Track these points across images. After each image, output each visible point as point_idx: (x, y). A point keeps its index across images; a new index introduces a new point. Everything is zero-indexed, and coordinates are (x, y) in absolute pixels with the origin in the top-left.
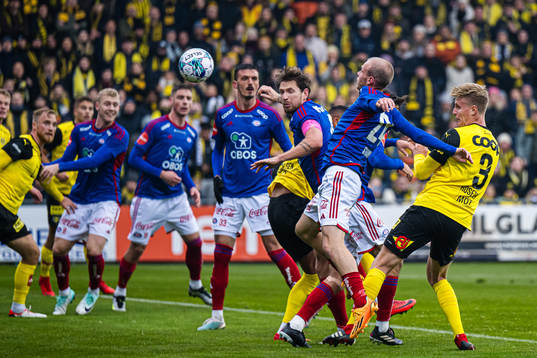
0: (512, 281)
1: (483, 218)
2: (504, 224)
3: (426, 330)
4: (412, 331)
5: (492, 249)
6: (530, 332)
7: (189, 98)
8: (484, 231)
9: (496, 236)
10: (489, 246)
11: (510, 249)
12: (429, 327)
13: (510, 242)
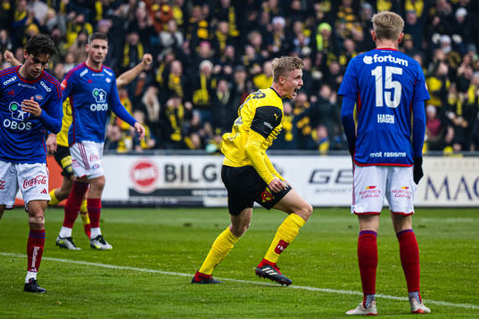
0: (216, 225)
1: (190, 167)
2: (209, 173)
3: (138, 269)
4: (124, 270)
5: (199, 196)
6: (232, 272)
7: (104, 48)
8: (191, 179)
9: (203, 184)
10: (195, 193)
11: (215, 196)
12: (141, 266)
13: (214, 189)
